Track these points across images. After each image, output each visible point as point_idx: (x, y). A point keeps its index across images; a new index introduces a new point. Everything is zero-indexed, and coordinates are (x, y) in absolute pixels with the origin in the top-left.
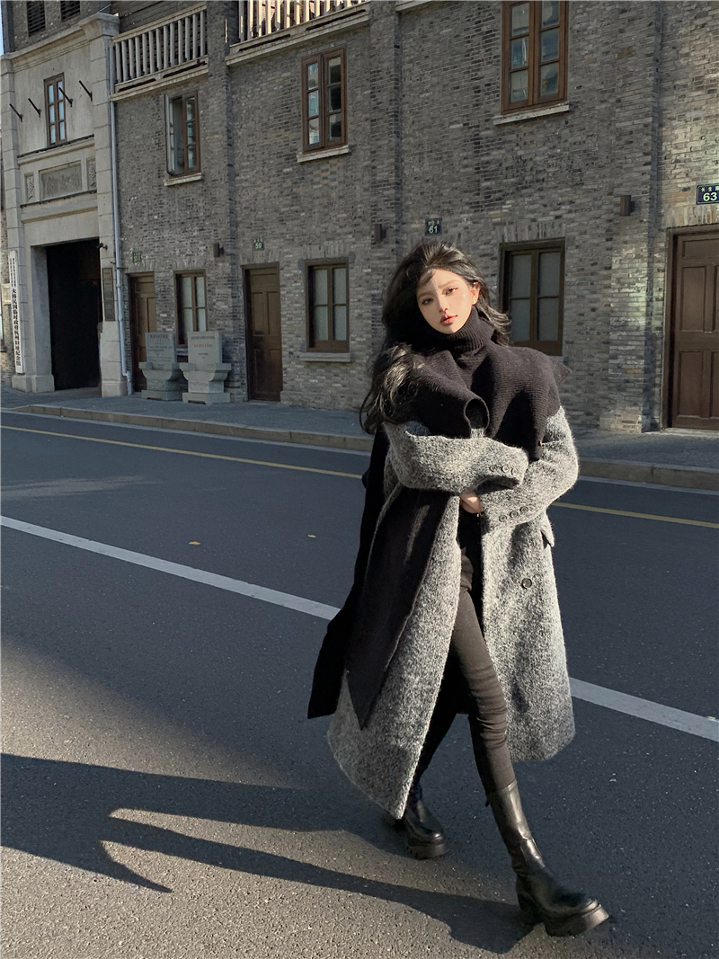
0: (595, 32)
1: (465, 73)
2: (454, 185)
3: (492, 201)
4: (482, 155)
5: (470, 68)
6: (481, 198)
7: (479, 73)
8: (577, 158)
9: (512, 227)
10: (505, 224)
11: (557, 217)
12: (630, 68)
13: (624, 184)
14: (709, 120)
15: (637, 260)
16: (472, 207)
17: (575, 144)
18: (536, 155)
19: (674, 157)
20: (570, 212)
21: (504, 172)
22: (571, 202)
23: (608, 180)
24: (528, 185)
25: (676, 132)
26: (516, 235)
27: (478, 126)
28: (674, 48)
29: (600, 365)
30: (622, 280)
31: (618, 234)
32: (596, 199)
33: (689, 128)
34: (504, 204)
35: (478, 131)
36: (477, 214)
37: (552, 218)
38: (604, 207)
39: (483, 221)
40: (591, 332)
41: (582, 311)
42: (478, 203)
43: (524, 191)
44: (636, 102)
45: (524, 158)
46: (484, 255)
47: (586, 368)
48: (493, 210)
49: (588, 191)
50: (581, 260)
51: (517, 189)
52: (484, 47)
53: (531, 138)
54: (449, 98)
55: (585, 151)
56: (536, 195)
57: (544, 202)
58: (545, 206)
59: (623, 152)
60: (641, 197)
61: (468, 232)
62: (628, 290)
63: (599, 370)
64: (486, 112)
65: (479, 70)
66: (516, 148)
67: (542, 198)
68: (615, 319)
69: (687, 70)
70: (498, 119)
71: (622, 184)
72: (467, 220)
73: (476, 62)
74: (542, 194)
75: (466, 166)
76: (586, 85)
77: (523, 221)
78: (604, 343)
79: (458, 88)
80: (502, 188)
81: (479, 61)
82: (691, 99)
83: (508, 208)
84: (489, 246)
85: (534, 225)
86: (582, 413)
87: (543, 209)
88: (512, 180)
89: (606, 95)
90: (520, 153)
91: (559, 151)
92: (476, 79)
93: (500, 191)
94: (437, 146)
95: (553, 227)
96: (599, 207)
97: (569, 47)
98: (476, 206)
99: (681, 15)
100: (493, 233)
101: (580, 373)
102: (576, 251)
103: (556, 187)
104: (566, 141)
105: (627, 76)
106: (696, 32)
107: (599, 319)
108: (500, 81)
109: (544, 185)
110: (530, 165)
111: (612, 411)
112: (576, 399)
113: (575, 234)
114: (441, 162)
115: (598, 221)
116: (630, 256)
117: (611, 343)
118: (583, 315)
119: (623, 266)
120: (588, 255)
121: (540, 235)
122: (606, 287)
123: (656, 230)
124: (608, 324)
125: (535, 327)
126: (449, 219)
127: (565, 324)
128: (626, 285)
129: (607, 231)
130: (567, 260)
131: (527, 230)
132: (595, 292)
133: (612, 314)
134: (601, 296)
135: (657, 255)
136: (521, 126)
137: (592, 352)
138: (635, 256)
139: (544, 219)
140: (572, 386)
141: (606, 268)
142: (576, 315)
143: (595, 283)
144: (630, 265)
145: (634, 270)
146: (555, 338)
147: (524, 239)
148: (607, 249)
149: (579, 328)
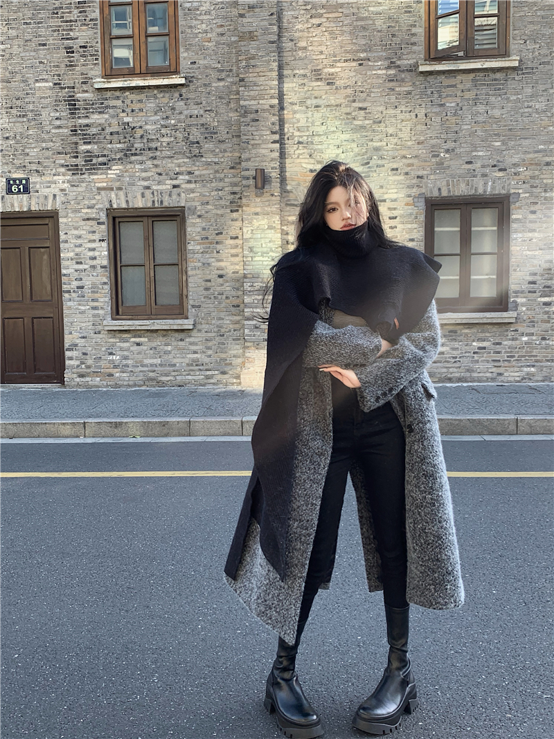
0: (208, 13)
1: (54, 31)
2: (44, 145)
3: (94, 165)
4: (79, 118)
5: (60, 26)
6: (80, 161)
7: (72, 33)
8: (194, 130)
9: (121, 194)
10: (112, 189)
11: (174, 187)
12: (253, 52)
13: (252, 160)
14: (329, 109)
15: (270, 231)
16: (69, 170)
17: (191, 117)
18: (147, 124)
19: (296, 139)
20: (189, 182)
21: (108, 137)
22: (190, 173)
23: (230, 155)
24: (138, 152)
25: (297, 116)
26: (127, 201)
27: (73, 88)
28: (292, 40)
29: (231, 326)
30: (254, 250)
31: (248, 206)
32: (217, 172)
33: (310, 113)
34: (110, 169)
35: (74, 92)
36: (75, 177)
37: (169, 187)
38: (226, 180)
39: (84, 185)
40: (220, 297)
41: (209, 277)
42: (77, 165)
43: (133, 158)
44: (261, 83)
45: (133, 125)
46: (88, 219)
47: (216, 330)
48: (96, 174)
49: (208, 164)
50: (204, 229)
51: (126, 155)
52: (78, 8)
53: (139, 106)
54: (32, 54)
55: (203, 125)
56: (149, 163)
57: (159, 170)
58: (160, 174)
59: (249, 128)
60: (270, 172)
61: (66, 194)
62: (261, 258)
63: (230, 331)
64: (82, 74)
65: (71, 30)
66: (122, 115)
67: (156, 166)
68: (249, 284)
69: (306, 61)
70: (100, 83)
71: (250, 159)
72: (64, 182)
73: (67, 22)
74: (156, 162)
75: (59, 127)
76: (201, 62)
77: (134, 188)
78: (233, 306)
79: (44, 45)
80: (105, 152)
81: (71, 21)
82: (311, 89)
83: (115, 174)
84: (94, 210)
85: (148, 192)
86: (216, 372)
87: (157, 177)
88: (118, 146)
89: (223, 75)
90: (126, 120)
91: (173, 122)
92: (68, 39)
93: (104, 156)
94: (18, 103)
95: (170, 195)
96: (221, 180)
97: (180, 23)
98: (75, 169)
99: (297, 12)
100: (97, 197)
101: (210, 335)
102: (198, 220)
103: (172, 157)
104: (181, 113)
105: (250, 59)
106: (312, 30)
107: (228, 284)
108: (99, 45)
109: (158, 153)
110: (139, 132)
111: (252, 369)
112: (207, 360)
113: (197, 204)
114: (25, 119)
115: (220, 192)
116: (262, 227)
117: (246, 306)
118: (210, 281)
119: (255, 236)
120: (211, 225)
121: (156, 202)
122: (232, 256)
123: (283, 205)
124: (238, 289)
125: (153, 293)
126: (38, 179)
127: (190, 289)
128: (260, 254)
129: (231, 202)
130: (189, 229)
131: (139, 196)
132: (221, 261)
133: (245, 280)
134: (229, 264)
135: (285, 228)
136: (127, 93)
137: (222, 314)
138: (267, 227)
139: (160, 187)
140: (201, 347)
141: (232, 238)
142: (201, 280)
143: (221, 251)
144: (263, 235)
145: (267, 240)
146: (177, 302)
147: (136, 206)
148: (232, 220)
149: (206, 293)
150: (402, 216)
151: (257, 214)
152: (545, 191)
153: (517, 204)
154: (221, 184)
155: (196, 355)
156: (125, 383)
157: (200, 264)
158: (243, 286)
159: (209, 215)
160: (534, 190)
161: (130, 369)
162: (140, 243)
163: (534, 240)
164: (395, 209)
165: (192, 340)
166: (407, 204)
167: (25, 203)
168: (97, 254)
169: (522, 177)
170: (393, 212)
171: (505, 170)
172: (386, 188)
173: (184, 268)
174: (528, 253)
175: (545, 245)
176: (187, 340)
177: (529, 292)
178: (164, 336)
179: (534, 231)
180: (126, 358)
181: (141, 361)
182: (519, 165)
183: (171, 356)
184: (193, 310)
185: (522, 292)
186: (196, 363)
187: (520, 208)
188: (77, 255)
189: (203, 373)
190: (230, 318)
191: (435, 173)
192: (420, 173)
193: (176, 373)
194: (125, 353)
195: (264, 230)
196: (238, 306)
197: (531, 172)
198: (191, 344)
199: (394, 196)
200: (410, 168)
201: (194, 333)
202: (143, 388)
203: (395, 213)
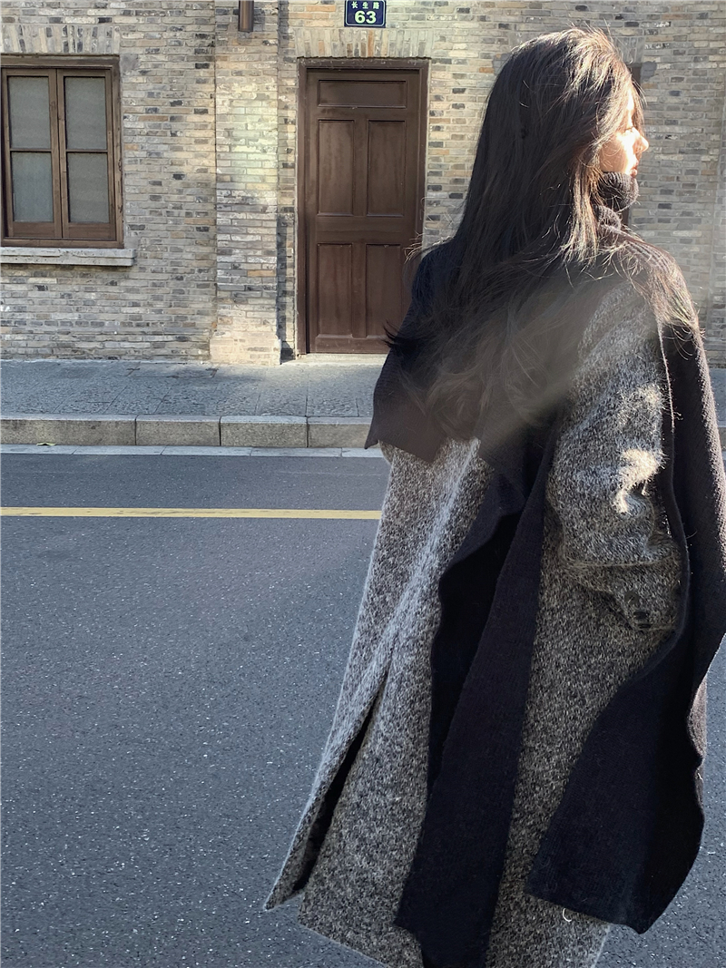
9: (12, 28)
11: (102, 20)
15: (259, 103)
20: (127, 13)
26: (22, 42)
29: (195, 263)
30: (234, 133)
31: (225, 59)
37: (92, 20)
38: (189, 13)
40: (176, 212)
41: (158, 178)
47: (169, 268)
50: (151, 94)
60: (262, 4)
62: (244, 149)
63: (192, 272)
68: (224, 193)
77: (34, 20)
78: (199, 229)
85: (57, 28)
86: (170, 338)
95: (94, 35)
96: (180, 12)
101: (160, 277)
102: (141, 79)
107: (189, 191)
111: (228, 334)
112: (154, 317)
113: (140, 51)
115: (178, 34)
116: (247, 96)
117: (219, 231)
118: (159, 184)
119: (235, 111)
120: (163, 88)
121: (71, 46)
122: (198, 142)
123: (281, 60)
124: (206, 200)
125: (65, 201)
127: (127, 197)
128: (243, 141)
129: (196, 52)
130: (125, 94)
131: (42, 35)
132: (179, 149)
133: (219, 185)
134: (191, 155)
135: (282, 98)
137: (180, 243)
138: (255, 96)
139: (77, 20)
140: (145, 296)
141: (197, 112)
142: (145, 183)
143: (178, 134)
144: (248, 110)
145: (256, 119)
146: (103, 217)
147: (37, 51)
148: (198, 82)
149: (153, 204)
150: (473, 89)
151: (239, 73)
152: (696, 60)
153: (651, 81)
154: (180, 20)
155: (136, 310)
156: (21, 351)
157: (144, 154)
158: (215, 196)
159: (159, 71)
160: (679, 58)
161: (28, 328)
162: (43, 114)
163: (673, 138)
164: (462, 76)
165: (130, 284)
166: (483, 70)
169: (661, 37)
170: (460, 81)
171: (636, 25)
172: (450, 41)
173: (117, 160)
174: (662, 157)
175: (689, 145)
176: (122, 284)
177: (660, 221)
178: (84, 276)
179: (674, 123)
180: (21, 310)
181: (46, 317)
182: (657, 18)
183: (95, 309)
184: (133, 233)
185: (650, 221)
186: (137, 321)
187: (655, 86)
189: (148, 338)
190: (194, 249)
191: (527, 21)
192: (505, 19)
193: (105, 338)
194: (20, 302)
195: (250, 101)
196: (206, 229)
197: (676, 29)
198: (129, 290)
199: (462, 55)
200: (488, 10)
201: (134, 273)
202: (51, 360)
203: (463, 83)
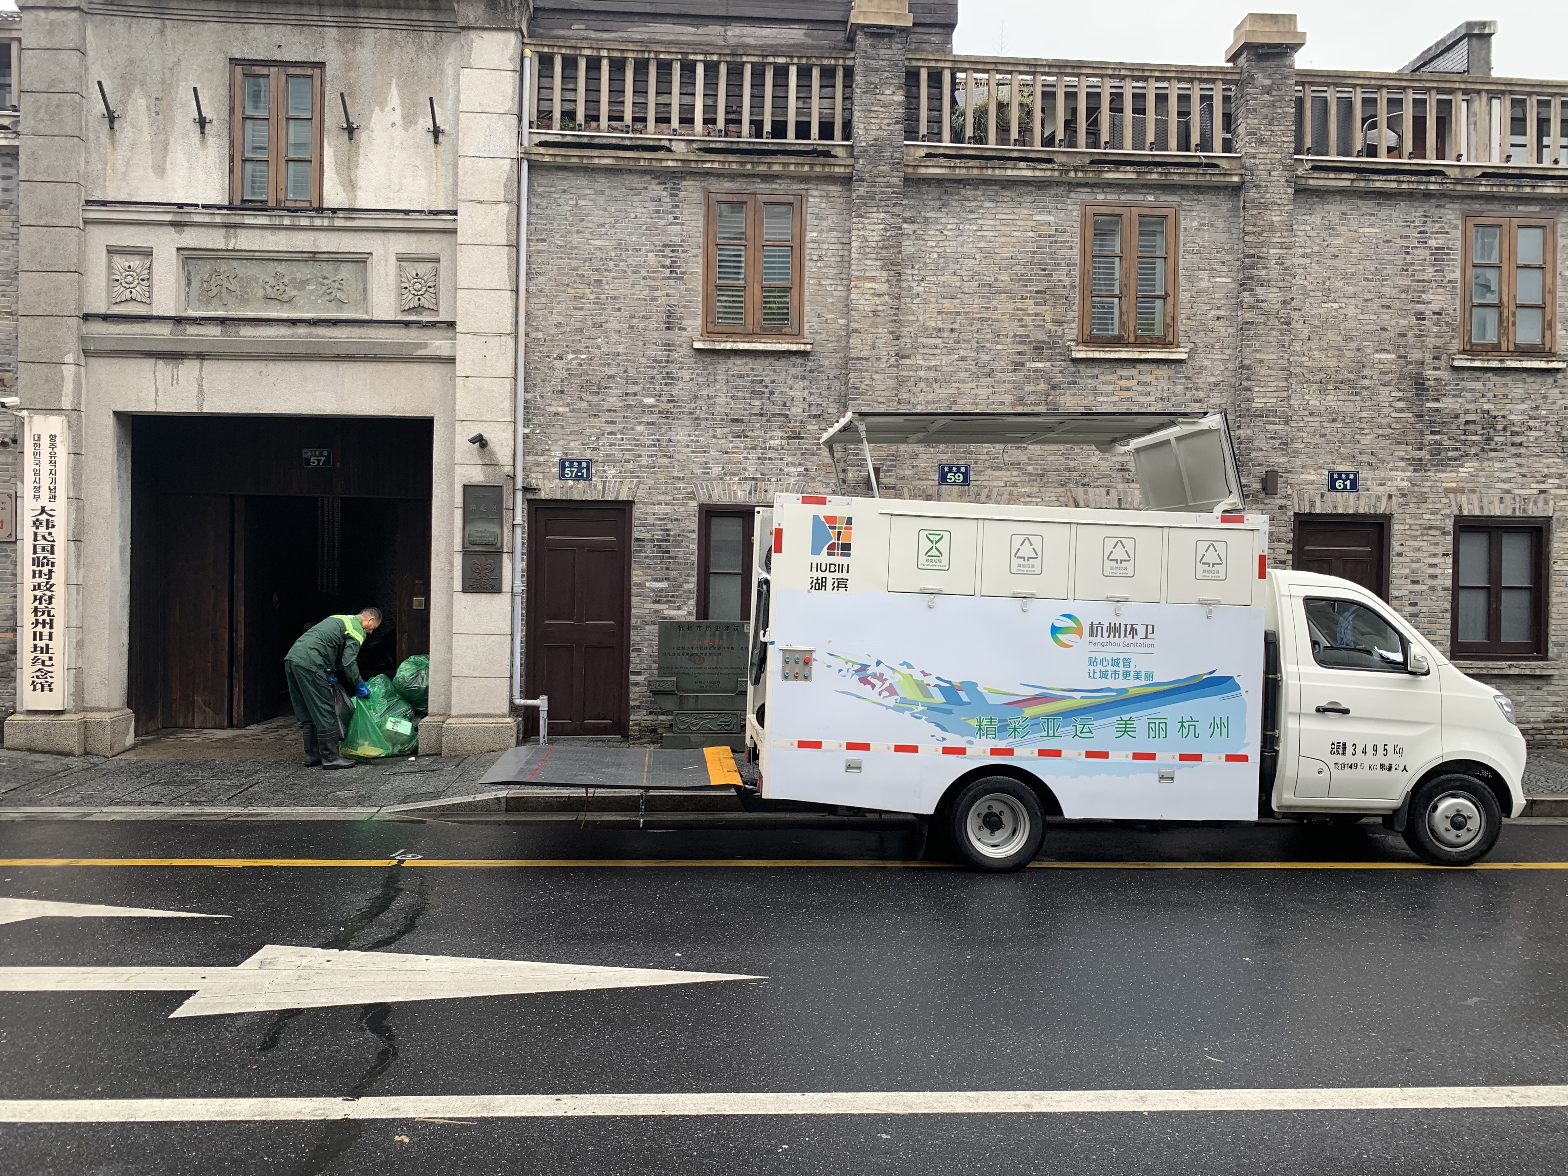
1: (1402, 292)
2: (1380, 431)
3: (1442, 460)
4: (1427, 400)
5: (1409, 286)
6: (1424, 454)
7: (1424, 296)
9: (1475, 497)
10: (1463, 491)
11: (1542, 492)
16: (1410, 465)
18: (1511, 413)
20: (1559, 487)
21: (1462, 426)
22: (1560, 476)
24: (1498, 447)
26: (1482, 508)
27: (1422, 363)
34: (1462, 466)
35: (1423, 368)
36: (1417, 474)
37: (1534, 492)
39: (1428, 484)
42: (1421, 460)
43: (1492, 454)
45: (1494, 413)
46: (1430, 528)
48: (1444, 471)
51: (1483, 450)
52: (1434, 266)
53: (1504, 390)
54: (1372, 317)
56: (1511, 462)
57: (1524, 471)
58: (1524, 476)
61: (1404, 495)
64: (1435, 347)
65: (1423, 292)
66: (1482, 400)
67: (1520, 465)
70: (1458, 360)
72: (1402, 479)
73: (1419, 281)
74: (1519, 460)
75: (1402, 410)
77: (1491, 491)
79: (1389, 307)
80: (1458, 446)
81: (1423, 281)
83: (1468, 472)
84: (1439, 517)
85: (1508, 497)
87: (1520, 479)
88: (1474, 438)
90: (1486, 407)
91: (1544, 412)
92: (1419, 302)
95: (1535, 503)
97: (1558, 295)
98: (1418, 465)
100: (1445, 500)
103: (1540, 455)
104: (1554, 403)
108: (1457, 313)
109: (1523, 450)
110: (1501, 423)
114: (1358, 398)
121: (1517, 510)
126: (1370, 474)
130: (1555, 546)
131: (1497, 502)
136: (1490, 375)
139: (1523, 492)
147: (1492, 514)
155: (1555, 709)
165: (1551, 688)
167: (1352, 503)
168: (1438, 571)
173: (1545, 595)
176: (1545, 689)
178: (1517, 682)
184: (1555, 649)
186: (1555, 717)
188: (1413, 572)
198: (1550, 694)
201: (1555, 680)
